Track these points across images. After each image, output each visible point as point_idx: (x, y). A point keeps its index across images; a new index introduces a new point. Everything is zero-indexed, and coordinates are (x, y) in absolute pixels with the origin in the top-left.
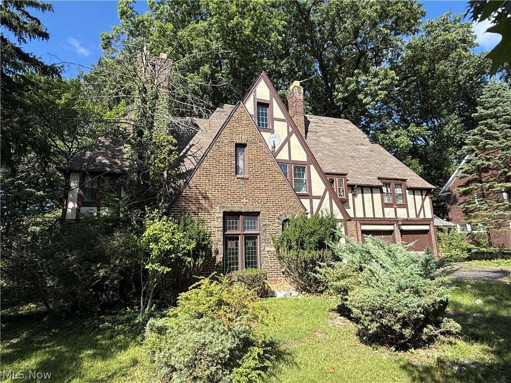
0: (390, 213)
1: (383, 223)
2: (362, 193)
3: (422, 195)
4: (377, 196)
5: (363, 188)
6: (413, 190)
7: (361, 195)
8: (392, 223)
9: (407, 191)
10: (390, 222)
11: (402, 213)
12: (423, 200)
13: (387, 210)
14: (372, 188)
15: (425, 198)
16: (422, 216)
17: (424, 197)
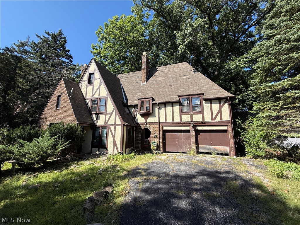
0: (186, 118)
1: (180, 125)
2: (165, 107)
3: (220, 103)
4: (177, 108)
5: (165, 104)
6: (210, 101)
7: (164, 108)
8: (189, 125)
9: (204, 102)
10: (186, 124)
11: (197, 118)
12: (221, 107)
13: (184, 117)
14: (172, 104)
15: (223, 106)
16: (218, 119)
17: (222, 104)
